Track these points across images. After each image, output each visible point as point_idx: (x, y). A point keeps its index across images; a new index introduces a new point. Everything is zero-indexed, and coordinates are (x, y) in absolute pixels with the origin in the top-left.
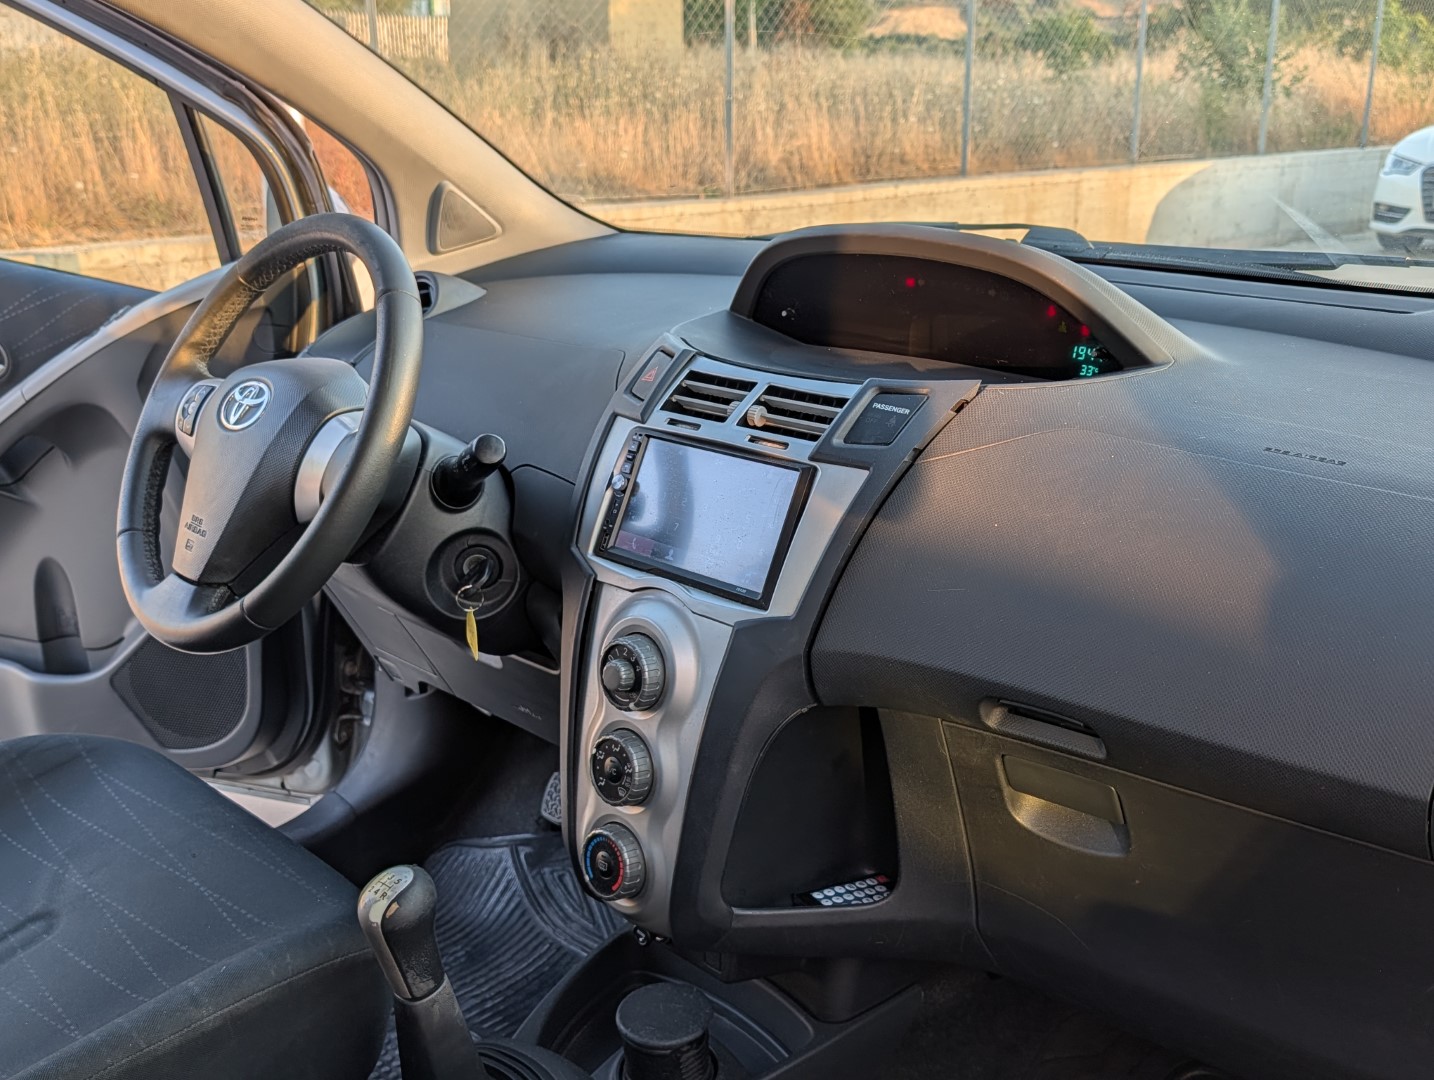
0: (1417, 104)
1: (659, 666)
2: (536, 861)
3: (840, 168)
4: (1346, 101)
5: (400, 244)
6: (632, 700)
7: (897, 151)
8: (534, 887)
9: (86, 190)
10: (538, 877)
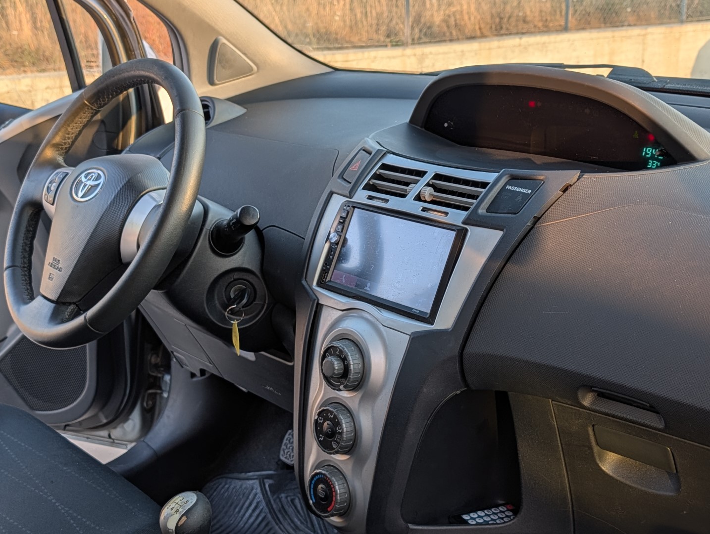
1: (360, 361)
2: (276, 489)
5: (190, 78)
6: (342, 384)
7: (521, 14)
8: (274, 506)
10: (278, 500)
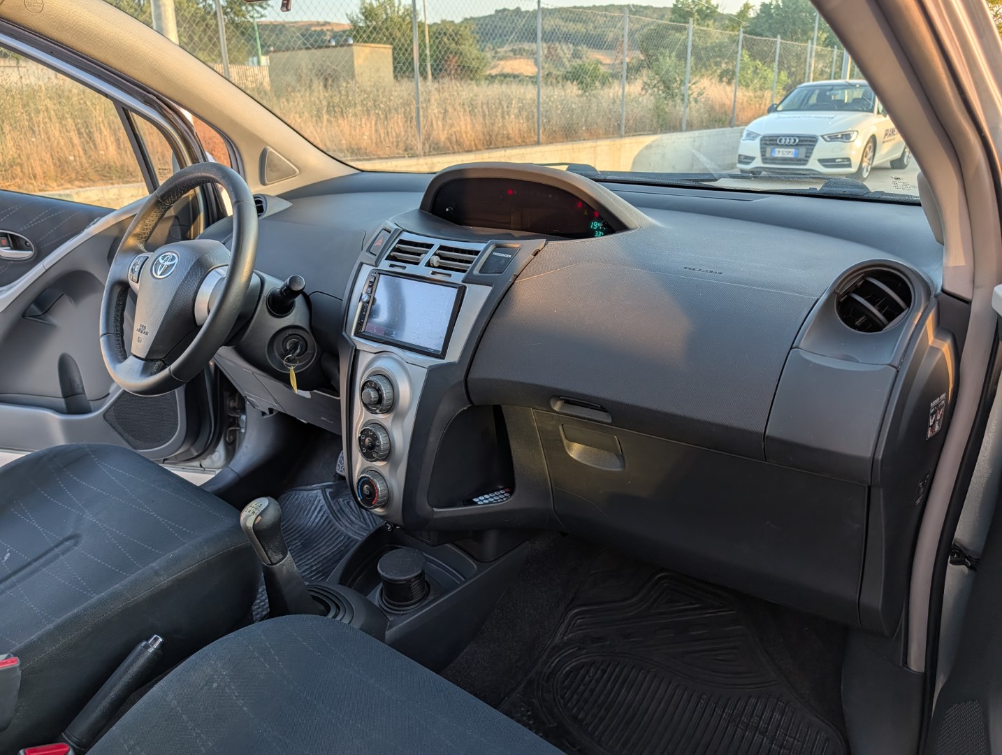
0: (758, 106)
1: (391, 391)
2: (335, 495)
3: (477, 142)
4: (724, 105)
5: (245, 180)
6: (377, 408)
7: (505, 132)
8: (334, 508)
9: (75, 160)
10: (337, 504)
